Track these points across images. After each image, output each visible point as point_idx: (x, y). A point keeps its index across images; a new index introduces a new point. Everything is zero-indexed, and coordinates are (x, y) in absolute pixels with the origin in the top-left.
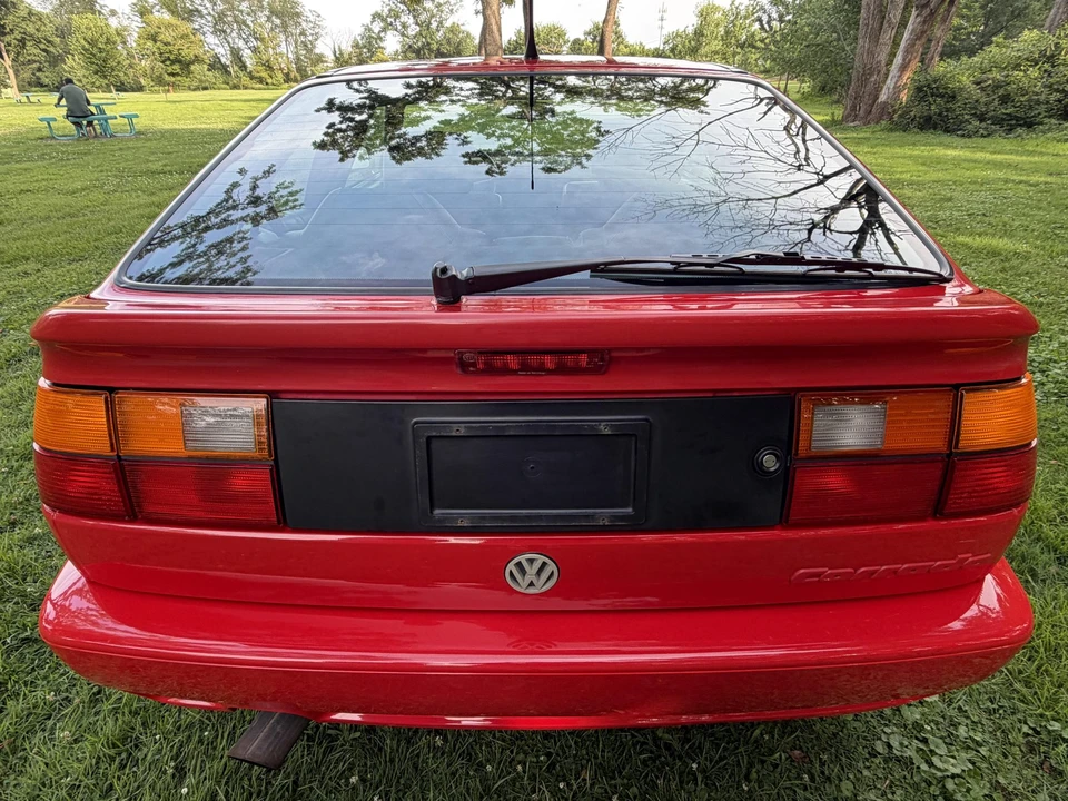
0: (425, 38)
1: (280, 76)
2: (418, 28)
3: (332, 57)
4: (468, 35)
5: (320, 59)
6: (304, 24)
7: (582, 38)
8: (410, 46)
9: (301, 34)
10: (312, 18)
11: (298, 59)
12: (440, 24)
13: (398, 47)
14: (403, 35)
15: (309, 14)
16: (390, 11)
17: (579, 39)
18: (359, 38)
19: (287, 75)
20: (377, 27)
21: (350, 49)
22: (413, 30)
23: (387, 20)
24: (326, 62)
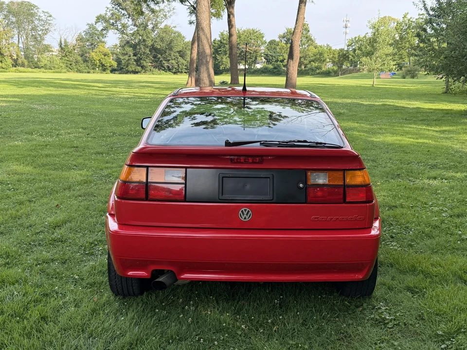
0: (142, 36)
1: (9, 61)
2: (136, 29)
3: (58, 48)
4: (179, 35)
5: (47, 48)
6: (36, 22)
7: (277, 40)
8: (128, 42)
9: (33, 29)
10: (44, 18)
11: (27, 49)
12: (155, 26)
13: (118, 42)
14: (122, 33)
15: (42, 15)
16: (113, 14)
17: (274, 41)
18: (83, 34)
19: (16, 61)
20: (100, 26)
21: (74, 42)
22: (131, 29)
23: (109, 22)
24: (52, 51)
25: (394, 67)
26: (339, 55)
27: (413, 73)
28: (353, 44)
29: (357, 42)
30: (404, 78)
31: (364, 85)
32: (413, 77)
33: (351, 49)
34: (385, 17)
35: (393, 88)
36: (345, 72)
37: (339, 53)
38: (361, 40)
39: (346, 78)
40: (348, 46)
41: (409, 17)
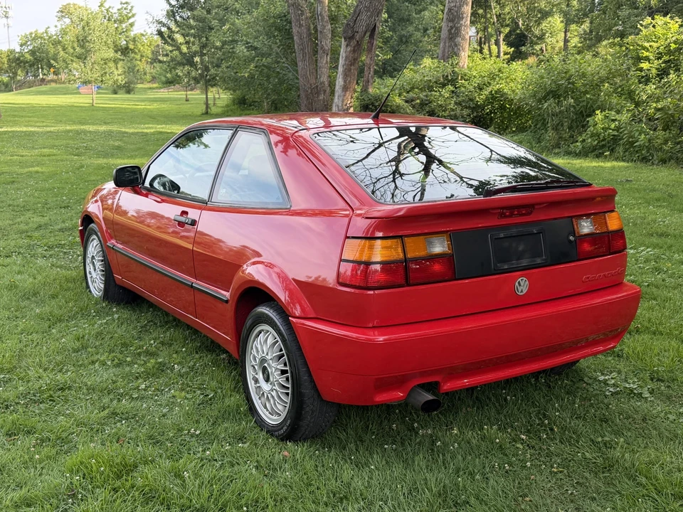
25: (120, 77)
26: (9, 59)
27: (127, 87)
28: (29, 43)
29: (34, 39)
30: (116, 93)
31: (78, 105)
32: (128, 92)
33: (26, 51)
34: (69, 4)
35: (128, 108)
36: (21, 86)
37: (8, 56)
38: (41, 38)
39: (28, 94)
40: (21, 46)
41: (107, 5)
